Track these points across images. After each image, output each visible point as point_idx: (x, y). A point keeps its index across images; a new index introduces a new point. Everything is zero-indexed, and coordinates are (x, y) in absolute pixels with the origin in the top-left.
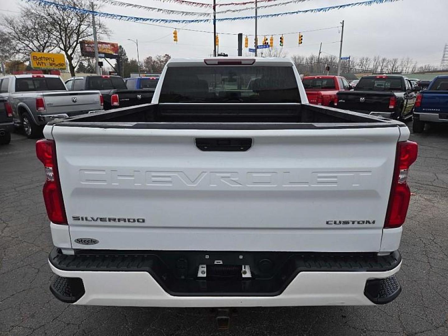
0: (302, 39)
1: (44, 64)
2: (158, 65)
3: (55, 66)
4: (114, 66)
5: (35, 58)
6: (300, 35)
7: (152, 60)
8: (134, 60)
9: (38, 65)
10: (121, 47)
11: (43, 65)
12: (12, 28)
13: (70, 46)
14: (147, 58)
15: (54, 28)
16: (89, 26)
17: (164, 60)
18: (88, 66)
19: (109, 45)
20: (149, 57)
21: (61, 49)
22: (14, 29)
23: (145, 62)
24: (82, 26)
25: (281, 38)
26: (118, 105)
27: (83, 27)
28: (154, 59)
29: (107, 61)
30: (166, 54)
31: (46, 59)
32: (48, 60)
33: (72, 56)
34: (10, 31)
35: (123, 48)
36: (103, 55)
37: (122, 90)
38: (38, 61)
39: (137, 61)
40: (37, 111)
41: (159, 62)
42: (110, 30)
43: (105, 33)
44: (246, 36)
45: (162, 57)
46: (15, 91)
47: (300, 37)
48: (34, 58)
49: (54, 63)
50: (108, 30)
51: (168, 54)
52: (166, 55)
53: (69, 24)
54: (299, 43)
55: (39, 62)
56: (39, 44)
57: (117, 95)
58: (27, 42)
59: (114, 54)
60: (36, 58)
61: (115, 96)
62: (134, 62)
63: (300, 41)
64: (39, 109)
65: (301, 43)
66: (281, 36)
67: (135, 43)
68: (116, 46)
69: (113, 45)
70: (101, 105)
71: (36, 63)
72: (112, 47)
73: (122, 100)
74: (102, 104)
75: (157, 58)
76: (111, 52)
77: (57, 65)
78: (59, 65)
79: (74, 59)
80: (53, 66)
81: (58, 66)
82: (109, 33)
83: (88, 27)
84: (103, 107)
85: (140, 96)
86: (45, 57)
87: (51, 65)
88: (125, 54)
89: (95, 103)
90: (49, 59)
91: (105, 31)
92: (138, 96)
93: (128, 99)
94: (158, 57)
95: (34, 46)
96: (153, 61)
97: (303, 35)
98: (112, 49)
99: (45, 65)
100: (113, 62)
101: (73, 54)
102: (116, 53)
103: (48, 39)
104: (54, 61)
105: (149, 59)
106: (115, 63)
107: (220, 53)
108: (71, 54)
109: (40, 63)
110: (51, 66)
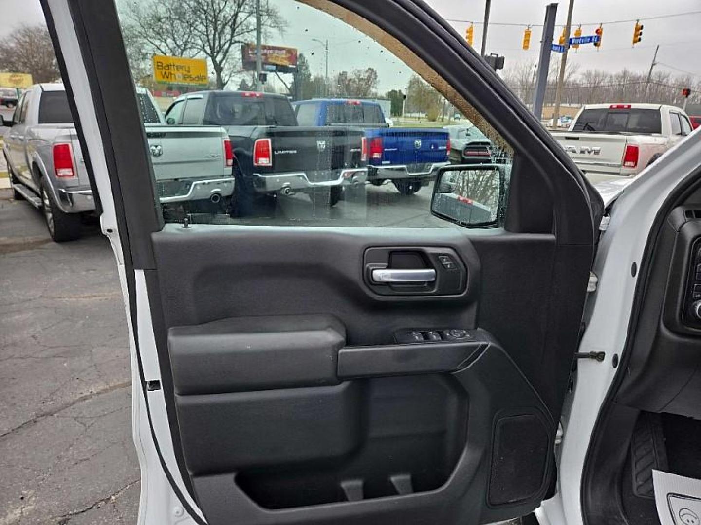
0: (641, 34)
1: (173, 76)
2: (355, 85)
3: (191, 80)
4: (289, 86)
5: (160, 66)
6: (637, 25)
7: (346, 78)
8: (320, 76)
9: (163, 77)
10: (301, 55)
11: (171, 77)
12: (136, 18)
13: (221, 48)
14: (340, 75)
15: (198, 19)
16: (251, 13)
17: (366, 78)
18: (253, 85)
19: (284, 52)
20: (343, 72)
21: (206, 53)
22: (140, 20)
23: (335, 80)
24: (239, 14)
25: (597, 31)
26: (270, 165)
27: (242, 16)
28: (350, 75)
29: (279, 77)
30: (369, 67)
31: (177, 68)
32: (181, 70)
33: (222, 65)
34: (134, 23)
35: (304, 58)
36: (274, 67)
37: (280, 128)
38: (163, 71)
39: (324, 78)
40: (57, 177)
41: (357, 80)
42: (285, 20)
43: (277, 25)
44: (527, 28)
45: (363, 72)
46: (37, 121)
47: (637, 30)
48: (158, 65)
49: (189, 74)
50: (282, 20)
51: (372, 67)
52: (370, 69)
53: (220, 11)
54: (635, 42)
55: (165, 73)
56: (175, 45)
57: (269, 140)
58: (157, 43)
59: (291, 66)
60: (162, 66)
61: (264, 141)
62: (318, 80)
63: (636, 36)
64: (59, 174)
65: (640, 40)
66: (598, 27)
67: (324, 45)
68: (294, 53)
69: (289, 51)
70: (228, 166)
71: (160, 74)
72: (289, 55)
73: (280, 152)
74: (231, 162)
75: (355, 74)
76: (285, 63)
77: (193, 79)
78: (197, 79)
79: (224, 70)
80: (188, 79)
81: (196, 81)
82: (283, 25)
83: (249, 16)
84: (231, 168)
85: (324, 143)
86: (176, 64)
87: (184, 78)
88: (307, 68)
89: (211, 160)
90: (181, 67)
91: (277, 24)
92: (319, 143)
93: (295, 152)
94: (357, 72)
95: (167, 48)
96: (348, 78)
97: (644, 27)
98: (288, 58)
99: (175, 78)
100: (289, 78)
101: (224, 61)
102: (293, 64)
103: (189, 37)
104: (189, 72)
105: (343, 74)
106: (291, 82)
107: (489, 55)
108: (221, 62)
109: (167, 74)
110: (184, 81)
